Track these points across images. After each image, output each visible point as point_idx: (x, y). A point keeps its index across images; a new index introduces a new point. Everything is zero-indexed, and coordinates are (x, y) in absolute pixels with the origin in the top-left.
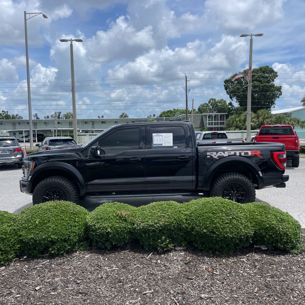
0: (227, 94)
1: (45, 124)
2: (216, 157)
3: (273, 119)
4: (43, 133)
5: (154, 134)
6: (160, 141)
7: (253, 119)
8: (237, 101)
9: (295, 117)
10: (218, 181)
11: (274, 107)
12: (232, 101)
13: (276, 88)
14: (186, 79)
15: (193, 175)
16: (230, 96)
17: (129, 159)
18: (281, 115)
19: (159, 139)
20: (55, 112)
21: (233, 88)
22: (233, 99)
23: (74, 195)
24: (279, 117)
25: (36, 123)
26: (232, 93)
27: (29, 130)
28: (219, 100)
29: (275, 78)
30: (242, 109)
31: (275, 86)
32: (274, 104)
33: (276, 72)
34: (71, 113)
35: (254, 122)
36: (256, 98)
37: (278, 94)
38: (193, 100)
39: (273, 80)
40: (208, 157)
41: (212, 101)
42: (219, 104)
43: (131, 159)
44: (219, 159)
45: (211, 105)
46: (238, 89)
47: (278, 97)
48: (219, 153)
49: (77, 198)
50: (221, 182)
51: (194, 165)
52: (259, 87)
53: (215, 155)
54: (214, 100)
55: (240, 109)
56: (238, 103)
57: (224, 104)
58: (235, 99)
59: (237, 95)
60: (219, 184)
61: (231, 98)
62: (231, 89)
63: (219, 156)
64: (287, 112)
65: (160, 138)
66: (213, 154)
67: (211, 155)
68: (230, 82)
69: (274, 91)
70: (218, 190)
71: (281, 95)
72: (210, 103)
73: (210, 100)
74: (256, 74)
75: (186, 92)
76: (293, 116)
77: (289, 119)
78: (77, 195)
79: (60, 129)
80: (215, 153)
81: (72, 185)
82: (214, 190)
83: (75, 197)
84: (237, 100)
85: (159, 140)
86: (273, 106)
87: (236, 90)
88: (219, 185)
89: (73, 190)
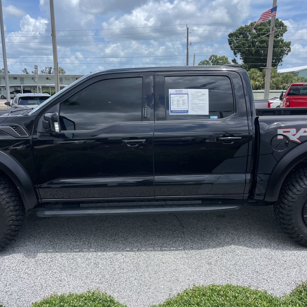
0: (230, 49)
1: (32, 79)
2: (295, 139)
3: (280, 79)
4: (30, 90)
5: (171, 91)
6: (184, 104)
7: (259, 78)
8: (242, 58)
9: (303, 77)
10: (297, 185)
11: (282, 65)
12: (236, 58)
13: (285, 44)
14: (188, 31)
15: (246, 172)
16: (234, 52)
17: (121, 140)
18: (288, 74)
19: (181, 99)
20: (46, 68)
21: (237, 43)
22: (237, 55)
23: (11, 211)
24: (286, 76)
25: (23, 78)
26: (236, 49)
27: (5, 85)
28: (221, 57)
29: (284, 32)
30: (246, 67)
31: (284, 41)
32: (281, 62)
33: (286, 26)
34: (61, 68)
35: (259, 82)
36: (262, 55)
37: (287, 51)
38: (195, 55)
39: (282, 35)
40: (280, 137)
41: (213, 58)
42: (220, 61)
43: (126, 141)
44: (302, 143)
45: (211, 62)
46: (244, 44)
47: (287, 54)
48: (303, 130)
49: (17, 216)
50: (301, 187)
51: (250, 154)
52: (267, 42)
53: (294, 135)
54: (216, 57)
55: (244, 67)
56: (242, 60)
57: (225, 61)
58: (239, 55)
59: (242, 51)
60: (298, 190)
61: (235, 54)
62: (235, 44)
63: (301, 136)
64: (294, 71)
65: (183, 98)
66: (289, 132)
67: (285, 134)
68: (235, 36)
69: (283, 47)
70: (294, 202)
71: (290, 51)
72: (211, 60)
73: (211, 57)
74: (264, 27)
75: (187, 46)
76: (300, 76)
77: (296, 78)
78: (16, 211)
79: (48, 85)
80: (293, 131)
81: (6, 190)
82: (286, 201)
83: (14, 213)
84: (241, 56)
85: (181, 102)
86: (280, 64)
87: (242, 45)
88: (298, 193)
89: (8, 200)
